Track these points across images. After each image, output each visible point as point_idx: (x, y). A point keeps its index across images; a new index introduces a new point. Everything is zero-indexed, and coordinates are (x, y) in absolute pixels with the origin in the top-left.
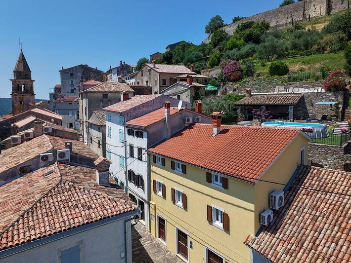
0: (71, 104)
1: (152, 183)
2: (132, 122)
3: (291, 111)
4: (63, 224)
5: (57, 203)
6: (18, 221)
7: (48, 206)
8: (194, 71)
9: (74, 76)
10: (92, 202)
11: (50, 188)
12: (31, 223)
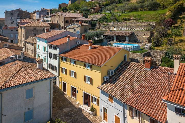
0: (12, 30)
1: (61, 68)
2: (52, 43)
3: (127, 39)
4: (27, 81)
5: (23, 74)
6: (9, 80)
7: (20, 75)
8: (83, 17)
9: (13, 15)
10: (37, 74)
11: (19, 69)
12: (15, 80)
